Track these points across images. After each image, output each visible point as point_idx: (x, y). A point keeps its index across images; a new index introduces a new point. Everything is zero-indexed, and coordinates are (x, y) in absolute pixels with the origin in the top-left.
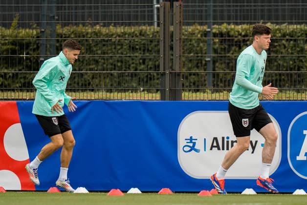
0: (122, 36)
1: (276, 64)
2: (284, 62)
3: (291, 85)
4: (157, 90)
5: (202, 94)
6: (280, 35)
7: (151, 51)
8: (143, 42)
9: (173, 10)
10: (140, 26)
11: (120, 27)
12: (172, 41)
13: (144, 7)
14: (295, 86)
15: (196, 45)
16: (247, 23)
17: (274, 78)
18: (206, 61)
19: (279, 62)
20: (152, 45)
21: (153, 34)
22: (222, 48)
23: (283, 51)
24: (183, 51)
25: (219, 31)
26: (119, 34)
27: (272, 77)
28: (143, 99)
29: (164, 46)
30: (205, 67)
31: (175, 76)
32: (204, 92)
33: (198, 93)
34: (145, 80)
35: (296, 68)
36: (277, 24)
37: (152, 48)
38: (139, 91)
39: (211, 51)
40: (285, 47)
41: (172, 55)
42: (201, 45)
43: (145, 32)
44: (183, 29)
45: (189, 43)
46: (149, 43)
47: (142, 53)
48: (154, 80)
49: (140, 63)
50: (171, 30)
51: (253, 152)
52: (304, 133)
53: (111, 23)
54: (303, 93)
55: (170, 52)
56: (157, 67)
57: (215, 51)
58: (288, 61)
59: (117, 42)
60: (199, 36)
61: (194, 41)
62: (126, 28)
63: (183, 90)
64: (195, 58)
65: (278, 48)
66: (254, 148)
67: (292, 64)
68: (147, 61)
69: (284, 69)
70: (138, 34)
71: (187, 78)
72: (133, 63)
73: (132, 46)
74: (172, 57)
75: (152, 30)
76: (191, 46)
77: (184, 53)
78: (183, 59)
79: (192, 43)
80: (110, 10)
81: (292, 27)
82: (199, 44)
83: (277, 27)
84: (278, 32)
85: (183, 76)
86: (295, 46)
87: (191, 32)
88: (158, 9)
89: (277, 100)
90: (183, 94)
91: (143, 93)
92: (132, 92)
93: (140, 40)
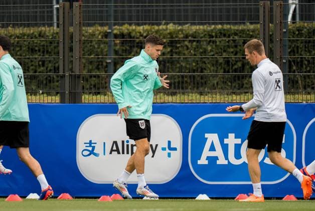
0: (21, 38)
1: (178, 65)
2: (187, 64)
3: (194, 87)
4: (57, 93)
5: (102, 97)
6: (182, 36)
7: (50, 53)
8: (42, 44)
9: (73, 11)
10: (39, 27)
11: (18, 28)
12: (72, 42)
13: (44, 7)
14: (198, 88)
15: (96, 46)
16: (149, 24)
17: (177, 80)
18: (107, 63)
19: (182, 63)
20: (52, 47)
21: (52, 35)
22: (123, 50)
23: (186, 52)
24: (83, 52)
25: (120, 32)
26: (18, 35)
27: (175, 79)
28: (42, 101)
29: (64, 48)
30: (106, 69)
31: (75, 78)
32: (105, 95)
33: (99, 96)
34: (45, 82)
35: (199, 70)
36: (180, 24)
37: (52, 50)
38: (38, 94)
39: (112, 52)
40: (188, 48)
41: (72, 57)
42: (102, 46)
43: (45, 33)
44: (83, 30)
45: (90, 44)
46: (49, 45)
47: (42, 55)
48: (53, 82)
49: (39, 65)
50: (70, 31)
51: (153, 157)
52: (206, 137)
53: (10, 24)
54: (206, 95)
55: (70, 54)
56: (56, 69)
57: (116, 52)
58: (190, 63)
59: (15, 43)
60: (100, 37)
61: (94, 43)
62: (25, 29)
63: (83, 92)
64: (96, 60)
65: (180, 49)
66: (154, 152)
67: (195, 66)
68: (46, 63)
69: (187, 71)
70: (37, 36)
71: (87, 80)
72: (32, 65)
73: (30, 47)
74: (72, 59)
75: (52, 31)
76: (91, 47)
77: (84, 54)
78: (84, 61)
79: (92, 44)
80: (9, 11)
81: (194, 28)
82: (99, 46)
83: (180, 28)
84: (180, 33)
85: (83, 78)
86: (197, 47)
87: (92, 33)
88: (58, 9)
89: (179, 103)
90: (83, 97)
91: (42, 96)
92: (31, 95)
93: (39, 42)
